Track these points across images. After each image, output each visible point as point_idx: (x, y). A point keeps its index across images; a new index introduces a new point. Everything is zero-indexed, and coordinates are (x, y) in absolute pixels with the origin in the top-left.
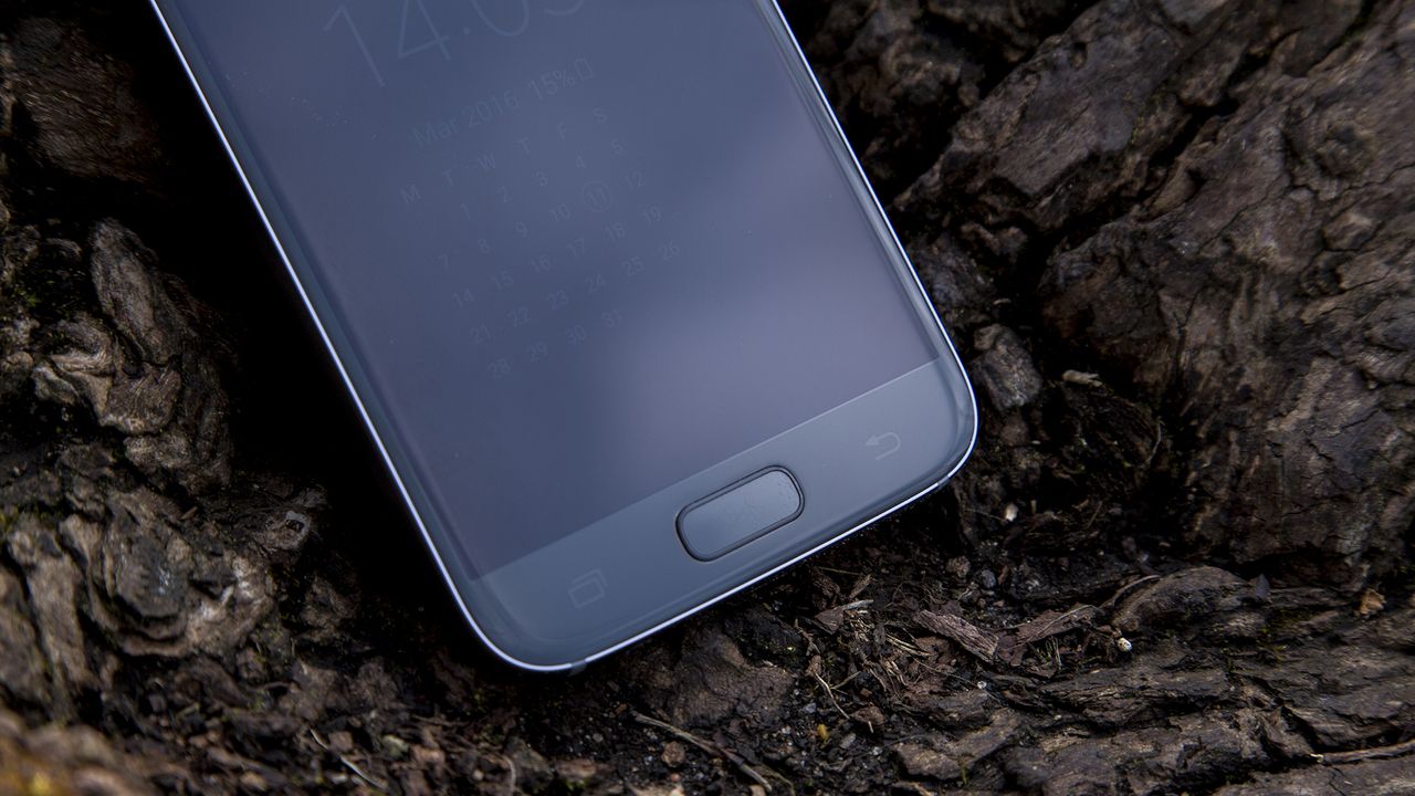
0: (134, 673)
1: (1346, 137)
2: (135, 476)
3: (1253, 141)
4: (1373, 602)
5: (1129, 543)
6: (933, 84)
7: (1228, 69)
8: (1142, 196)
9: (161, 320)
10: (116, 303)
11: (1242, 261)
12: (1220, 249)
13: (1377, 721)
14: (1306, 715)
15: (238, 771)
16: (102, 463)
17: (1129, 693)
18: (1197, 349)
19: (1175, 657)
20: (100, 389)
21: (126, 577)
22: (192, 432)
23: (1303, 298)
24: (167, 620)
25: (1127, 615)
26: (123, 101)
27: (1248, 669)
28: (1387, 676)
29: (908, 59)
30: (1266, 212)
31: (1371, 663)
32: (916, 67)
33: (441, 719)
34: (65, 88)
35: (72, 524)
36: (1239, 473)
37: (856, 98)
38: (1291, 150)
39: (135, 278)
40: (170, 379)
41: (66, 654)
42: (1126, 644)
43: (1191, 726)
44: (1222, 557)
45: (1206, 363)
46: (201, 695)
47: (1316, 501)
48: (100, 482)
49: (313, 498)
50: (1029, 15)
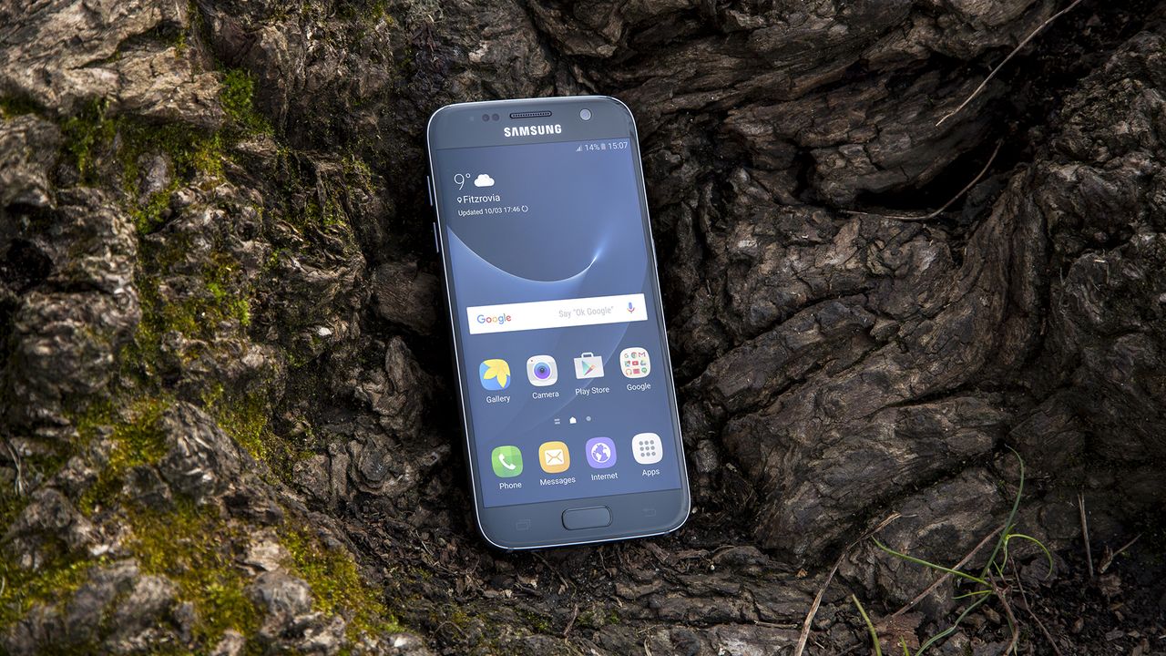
0: (361, 497)
1: (836, 403)
2: (381, 430)
3: (804, 397)
4: (803, 573)
5: (732, 532)
6: (707, 346)
7: (806, 367)
8: (766, 406)
9: (405, 377)
10: (391, 368)
11: (791, 439)
12: (785, 433)
13: (783, 615)
14: (760, 607)
15: (384, 538)
16: (372, 423)
17: (704, 585)
18: (772, 467)
19: (728, 576)
20: (377, 397)
21: (366, 464)
22: (406, 418)
23: (811, 458)
24: (376, 482)
25: (717, 558)
27: (748, 586)
28: (796, 601)
29: (702, 334)
30: (803, 424)
31: (792, 595)
32: (704, 338)
33: (461, 536)
34: (391, 291)
35: (353, 443)
36: (772, 515)
37: (683, 344)
38: (817, 404)
39: (399, 361)
40: (402, 398)
41: (339, 486)
42: (713, 568)
43: (719, 601)
44: (759, 546)
45: (774, 473)
46: (381, 510)
47: (789, 533)
48: (369, 430)
49: (445, 449)
50: (743, 330)
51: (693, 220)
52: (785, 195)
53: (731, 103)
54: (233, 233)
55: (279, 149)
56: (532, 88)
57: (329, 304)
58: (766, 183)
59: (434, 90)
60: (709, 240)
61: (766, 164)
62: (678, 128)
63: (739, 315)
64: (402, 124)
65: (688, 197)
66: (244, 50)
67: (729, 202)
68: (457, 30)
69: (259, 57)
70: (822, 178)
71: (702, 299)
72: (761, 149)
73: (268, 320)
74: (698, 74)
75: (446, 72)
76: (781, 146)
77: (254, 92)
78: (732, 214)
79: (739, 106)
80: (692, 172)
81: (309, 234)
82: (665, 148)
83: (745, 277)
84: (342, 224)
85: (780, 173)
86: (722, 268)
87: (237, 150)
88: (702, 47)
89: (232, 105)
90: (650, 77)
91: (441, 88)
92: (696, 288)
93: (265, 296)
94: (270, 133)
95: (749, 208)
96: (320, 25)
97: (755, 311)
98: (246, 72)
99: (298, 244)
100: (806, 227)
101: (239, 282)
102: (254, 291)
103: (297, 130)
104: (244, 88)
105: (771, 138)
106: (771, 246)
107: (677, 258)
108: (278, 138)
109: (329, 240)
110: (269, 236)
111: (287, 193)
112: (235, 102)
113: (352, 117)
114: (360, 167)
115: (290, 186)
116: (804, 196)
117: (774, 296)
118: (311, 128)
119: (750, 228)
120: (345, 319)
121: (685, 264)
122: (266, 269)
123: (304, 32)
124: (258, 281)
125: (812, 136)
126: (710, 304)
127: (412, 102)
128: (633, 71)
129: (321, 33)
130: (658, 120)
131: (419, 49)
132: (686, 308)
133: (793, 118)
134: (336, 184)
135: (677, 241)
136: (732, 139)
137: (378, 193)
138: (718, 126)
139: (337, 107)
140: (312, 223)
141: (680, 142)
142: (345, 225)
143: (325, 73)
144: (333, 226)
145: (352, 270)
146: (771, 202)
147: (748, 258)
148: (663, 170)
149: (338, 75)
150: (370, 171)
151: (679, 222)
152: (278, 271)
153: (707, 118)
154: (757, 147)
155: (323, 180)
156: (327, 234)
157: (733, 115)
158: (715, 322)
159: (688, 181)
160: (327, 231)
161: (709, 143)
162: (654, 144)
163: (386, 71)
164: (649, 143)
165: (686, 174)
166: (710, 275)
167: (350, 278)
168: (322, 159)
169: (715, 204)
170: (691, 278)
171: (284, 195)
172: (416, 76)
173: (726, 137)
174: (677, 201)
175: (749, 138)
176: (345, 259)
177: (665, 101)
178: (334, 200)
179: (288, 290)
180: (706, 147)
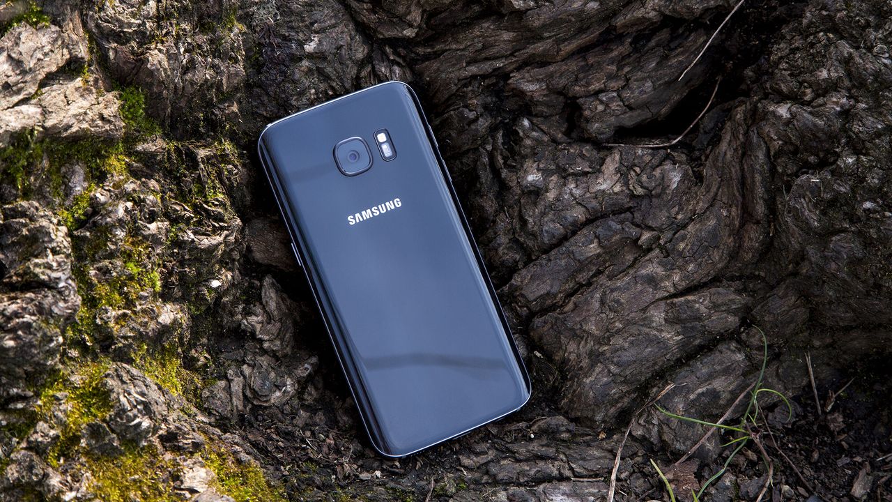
0: (255, 409)
1: (618, 302)
2: (264, 352)
3: (592, 298)
4: (603, 435)
5: (543, 405)
6: (511, 261)
7: (591, 273)
8: (562, 306)
9: (278, 307)
10: (267, 302)
11: (584, 331)
12: (579, 326)
13: (592, 471)
14: (573, 466)
15: (278, 441)
16: (256, 348)
17: (528, 451)
18: (570, 353)
19: (545, 442)
20: (258, 327)
21: (256, 383)
22: (282, 340)
23: (601, 344)
24: (266, 396)
25: (535, 428)
26: (277, 245)
27: (562, 449)
28: (600, 458)
29: (505, 251)
30: (593, 319)
31: (597, 453)
32: (507, 254)
33: (336, 431)
34: (261, 241)
35: (245, 367)
36: (574, 391)
37: (491, 259)
38: (603, 302)
39: (273, 295)
40: (278, 325)
41: (238, 403)
42: (532, 436)
43: (541, 464)
44: (566, 415)
45: (572, 357)
46: (272, 418)
47: (590, 405)
48: (255, 354)
49: (314, 360)
50: (539, 247)
51: (489, 160)
52: (560, 135)
53: (512, 67)
54: (140, 219)
55: (168, 144)
56: (356, 68)
57: (217, 262)
58: (544, 127)
59: (280, 79)
60: (503, 175)
61: (542, 112)
62: (472, 90)
63: (534, 235)
64: (257, 108)
65: (484, 143)
66: (134, 72)
67: (516, 144)
68: (292, 28)
69: (147, 76)
70: (587, 121)
71: (503, 223)
72: (538, 101)
73: (173, 284)
74: (484, 47)
75: (287, 63)
76: (553, 97)
77: (145, 103)
78: (520, 154)
79: (518, 69)
80: (486, 124)
81: (197, 209)
82: (463, 107)
83: (535, 204)
84: (220, 197)
85: (554, 118)
86: (516, 197)
87: (137, 152)
88: (485, 25)
89: (130, 116)
90: (446, 51)
91: (285, 77)
92: (497, 213)
93: (170, 265)
94: (159, 133)
95: (533, 148)
96: (189, 40)
97: (547, 232)
98: (137, 89)
99: (190, 218)
100: (579, 160)
101: (149, 258)
102: (161, 262)
103: (178, 125)
104: (137, 101)
105: (545, 92)
106: (553, 178)
107: (479, 191)
108: (166, 136)
109: (213, 211)
110: (167, 215)
111: (176, 178)
112: (131, 113)
113: (219, 108)
114: (228, 146)
115: (178, 172)
116: (574, 135)
117: (560, 219)
118: (189, 123)
119: (535, 165)
120: (229, 270)
121: (486, 195)
122: (168, 243)
123: (178, 48)
124: (163, 254)
125: (577, 88)
126: (509, 227)
127: (263, 89)
128: (432, 46)
129: (191, 47)
130: (456, 85)
131: (264, 46)
132: (490, 231)
133: (561, 76)
134: (213, 165)
135: (478, 177)
136: (514, 96)
137: (244, 165)
138: (503, 86)
139: (208, 102)
140: (199, 200)
141: (475, 101)
142: (223, 197)
143: (197, 79)
144: (214, 200)
145: (232, 232)
146: (549, 143)
147: (536, 189)
148: (463, 124)
149: (206, 78)
150: (237, 149)
151: (478, 163)
152: (177, 243)
153: (495, 81)
154: (535, 100)
155: (204, 164)
156: (211, 206)
157: (514, 76)
158: (515, 241)
159: (483, 131)
160: (210, 204)
161: (497, 100)
162: (454, 103)
163: (242, 69)
164: (450, 103)
165: (481, 126)
166: (507, 204)
167: (232, 239)
168: (200, 146)
169: (506, 147)
170: (492, 206)
171: (174, 181)
172: (265, 68)
173: (511, 93)
174: (476, 146)
175: (528, 94)
176: (226, 225)
177: (460, 69)
178: (213, 178)
179: (187, 257)
180: (495, 103)
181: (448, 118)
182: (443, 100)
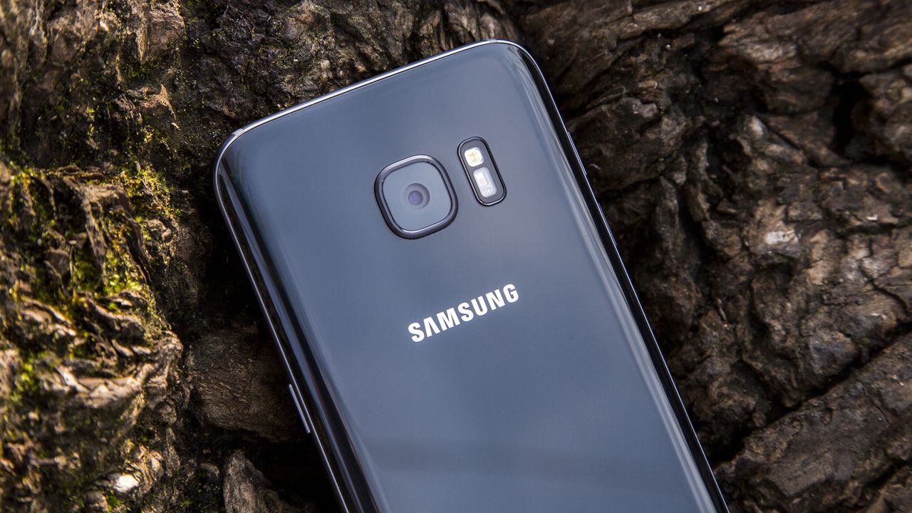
6: (738, 410)
8: (858, 507)
26: (255, 387)
29: (725, 390)
32: (729, 397)
34: (222, 381)
39: (248, 496)
50: (801, 381)
51: (679, 202)
52: (824, 152)
53: (728, 13)
55: (14, 173)
56: (411, 17)
57: (128, 435)
58: (791, 135)
59: (256, 37)
60: (710, 234)
61: (786, 104)
62: (646, 62)
63: (787, 357)
64: (209, 98)
65: (672, 167)
67: (735, 170)
70: (883, 119)
71: (715, 331)
72: (779, 82)
73: (28, 492)
76: (809, 73)
78: (744, 189)
79: (742, 17)
80: (678, 130)
81: (81, 317)
82: (628, 95)
83: (785, 293)
84: (135, 288)
85: (807, 117)
86: (743, 279)
91: (267, 33)
92: (700, 314)
93: (19, 449)
95: (772, 178)
97: (818, 350)
99: (67, 339)
100: (869, 201)
103: (39, 133)
105: (795, 64)
106: (817, 238)
107: (661, 266)
108: (10, 156)
109: (119, 322)
110: (13, 335)
111: (34, 249)
113: (130, 98)
114: (150, 179)
115: (39, 235)
116: (852, 149)
117: (844, 323)
118: (63, 127)
119: (779, 212)
120: (154, 448)
121: (676, 275)
122: (16, 398)
125: (860, 55)
126: (730, 339)
127: (223, 60)
130: (612, 51)
132: (687, 348)
133: (826, 31)
134: (117, 219)
135: (657, 239)
136: (731, 71)
137: (183, 220)
138: (709, 52)
139: (104, 84)
140: (86, 298)
141: (653, 83)
142: (139, 288)
143: (79, 30)
144: (121, 295)
145: (162, 366)
146: (806, 166)
147: (785, 261)
148: (630, 131)
149: (101, 30)
150: (168, 186)
151: (658, 209)
152: (38, 398)
153: (692, 41)
154: (774, 79)
155: (97, 218)
156: (113, 311)
157: (732, 32)
158: (742, 368)
159: (672, 143)
160: (112, 306)
161: (697, 80)
162: (607, 88)
163: (177, 14)
164: (597, 88)
165: (667, 134)
166: (721, 292)
167: (160, 381)
168: (89, 179)
169: (714, 176)
170: (689, 298)
171: (31, 255)
172: (224, 16)
173: (723, 67)
174: (653, 176)
175: (761, 67)
176: (148, 351)
177: (620, 19)
178: (118, 248)
179: (60, 429)
180: (693, 86)
181: (593, 120)
182: (584, 82)
